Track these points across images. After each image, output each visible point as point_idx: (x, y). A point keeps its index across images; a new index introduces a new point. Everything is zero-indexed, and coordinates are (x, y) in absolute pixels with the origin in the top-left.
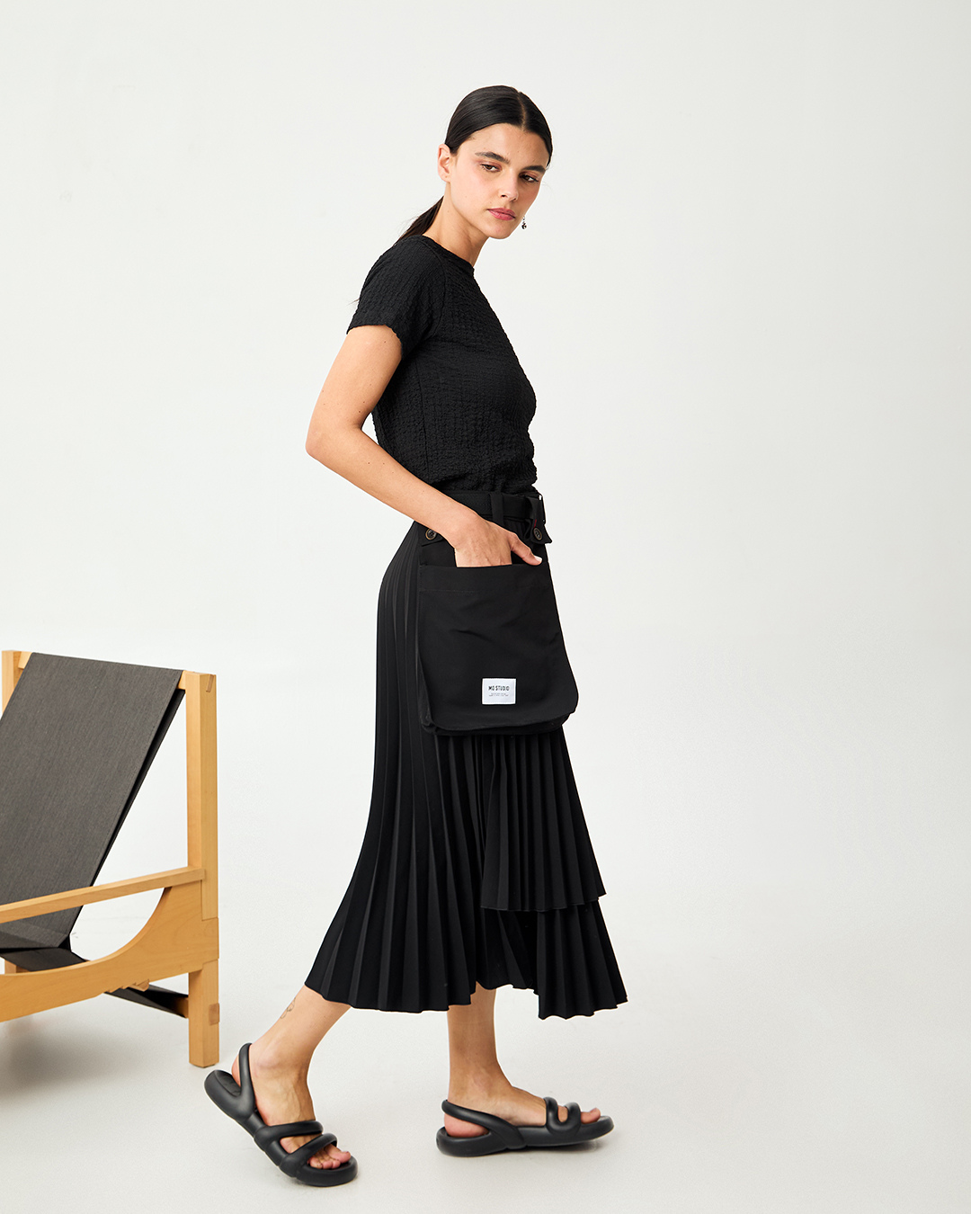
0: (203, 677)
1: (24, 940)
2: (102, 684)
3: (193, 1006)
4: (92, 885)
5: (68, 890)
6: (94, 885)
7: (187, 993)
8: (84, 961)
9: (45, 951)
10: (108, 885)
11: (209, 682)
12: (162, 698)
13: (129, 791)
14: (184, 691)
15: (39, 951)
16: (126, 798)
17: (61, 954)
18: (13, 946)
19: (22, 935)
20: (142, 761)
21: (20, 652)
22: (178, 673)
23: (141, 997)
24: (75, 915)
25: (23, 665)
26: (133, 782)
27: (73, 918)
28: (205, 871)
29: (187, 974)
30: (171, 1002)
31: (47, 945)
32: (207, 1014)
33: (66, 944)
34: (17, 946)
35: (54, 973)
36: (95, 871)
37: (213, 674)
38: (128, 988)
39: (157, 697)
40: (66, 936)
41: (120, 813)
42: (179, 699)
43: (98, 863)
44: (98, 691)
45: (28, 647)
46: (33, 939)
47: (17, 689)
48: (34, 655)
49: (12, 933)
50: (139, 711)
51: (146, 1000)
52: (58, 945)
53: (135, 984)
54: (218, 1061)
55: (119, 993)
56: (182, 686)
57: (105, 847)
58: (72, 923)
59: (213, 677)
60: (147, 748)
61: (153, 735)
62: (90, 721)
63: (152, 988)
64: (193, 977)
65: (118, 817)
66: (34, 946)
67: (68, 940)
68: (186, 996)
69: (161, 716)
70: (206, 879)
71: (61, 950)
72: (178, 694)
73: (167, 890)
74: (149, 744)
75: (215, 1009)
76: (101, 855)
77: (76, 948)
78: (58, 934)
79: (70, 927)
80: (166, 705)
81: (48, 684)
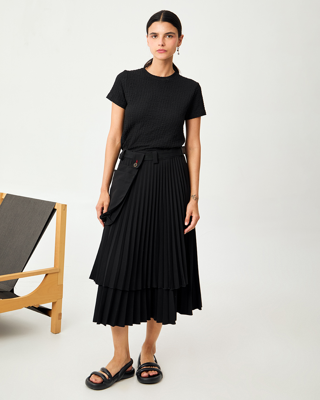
0: (62, 205)
2: (29, 206)
3: (53, 313)
5: (14, 273)
6: (23, 272)
7: (51, 309)
8: (18, 296)
9: (6, 292)
10: (27, 272)
11: (64, 207)
12: (49, 211)
13: (36, 241)
14: (56, 209)
15: (4, 293)
16: (35, 244)
17: (11, 294)
20: (41, 232)
21: (3, 193)
22: (54, 204)
23: (36, 309)
24: (16, 281)
25: (3, 197)
26: (38, 238)
28: (60, 269)
29: (52, 303)
30: (46, 312)
31: (6, 291)
32: (58, 316)
33: (12, 291)
35: (8, 300)
36: (23, 267)
38: (32, 306)
39: (47, 211)
40: (13, 288)
41: (33, 249)
42: (54, 212)
43: (25, 264)
44: (28, 208)
45: (6, 192)
46: (2, 288)
47: (1, 205)
48: (7, 194)
50: (41, 215)
51: (38, 311)
52: (10, 291)
53: (34, 305)
54: (60, 332)
55: (29, 308)
57: (27, 259)
59: (66, 205)
60: (43, 228)
61: (45, 223)
62: (24, 217)
63: (40, 307)
64: (54, 304)
65: (32, 250)
66: (2, 291)
68: (51, 310)
69: (48, 217)
70: (60, 272)
72: (54, 210)
73: (47, 275)
74: (44, 226)
75: (60, 315)
76: (26, 262)
77: (16, 292)
78: (10, 287)
79: (14, 285)
80: (50, 214)
81: (11, 204)
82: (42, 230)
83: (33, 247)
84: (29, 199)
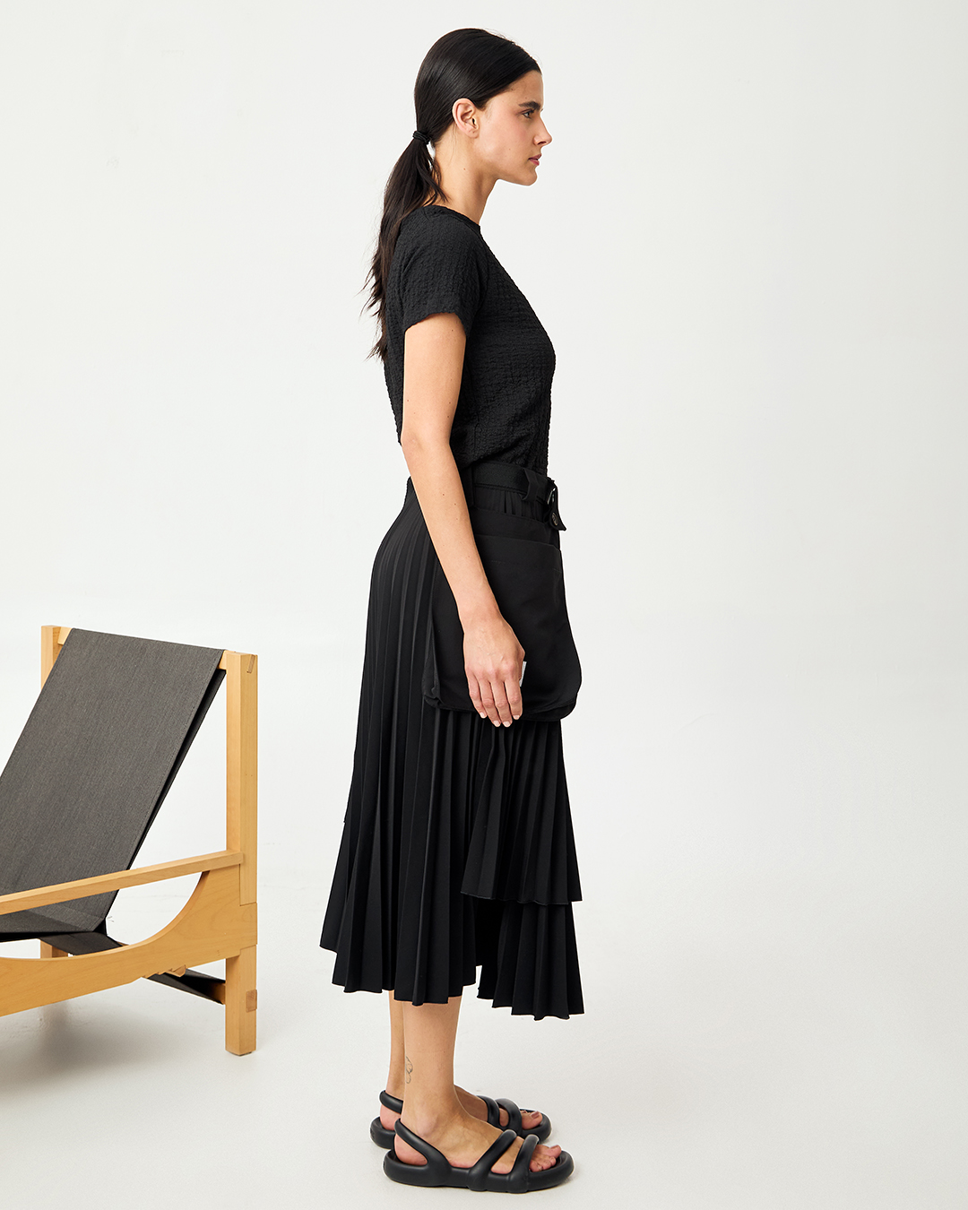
0: (243, 657)
1: (59, 923)
2: (141, 663)
3: (230, 992)
4: (128, 868)
5: (105, 874)
6: (132, 868)
7: (224, 979)
8: (119, 945)
9: (81, 934)
10: (144, 868)
11: (250, 662)
12: (202, 679)
13: (168, 773)
14: (225, 671)
15: (75, 935)
16: (165, 780)
17: (97, 938)
18: (48, 930)
19: (57, 918)
20: (181, 742)
21: (60, 628)
22: (219, 653)
23: (178, 983)
24: (111, 898)
25: (62, 641)
26: (172, 763)
27: (109, 902)
28: (244, 856)
29: (225, 960)
30: (207, 988)
31: (84, 928)
32: (244, 1001)
33: (101, 928)
34: (52, 930)
35: (89, 958)
36: (132, 853)
37: (254, 654)
38: (165, 973)
39: (197, 676)
40: (102, 920)
41: (158, 796)
42: (220, 679)
43: (136, 845)
44: (138, 670)
45: (69, 622)
46: (68, 922)
47: (56, 665)
48: (74, 631)
49: (50, 916)
50: (179, 690)
51: (183, 986)
52: (94, 929)
53: (171, 970)
54: (254, 1048)
55: (155, 978)
56: (222, 666)
57: (143, 829)
58: (108, 907)
59: (254, 657)
60: (187, 729)
61: (193, 715)
62: (129, 700)
63: (189, 974)
64: (231, 963)
65: (156, 799)
66: (70, 929)
67: (103, 923)
68: (224, 982)
69: (202, 696)
70: (245, 864)
71: (96, 934)
72: (219, 674)
73: (205, 875)
74: (189, 725)
75: (252, 996)
76: (139, 837)
77: (112, 932)
78: (94, 917)
79: (106, 911)
80: (207, 685)
81: (87, 661)
82: (184, 736)
83: (159, 791)
84: (142, 642)
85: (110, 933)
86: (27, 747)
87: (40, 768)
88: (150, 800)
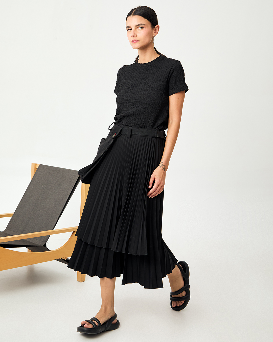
1: (34, 243)
2: (59, 174)
4: (53, 229)
5: (47, 230)
6: (54, 229)
8: (50, 250)
9: (39, 247)
10: (58, 230)
12: (75, 179)
13: (65, 204)
15: (38, 247)
17: (44, 248)
18: (31, 245)
19: (33, 242)
20: (69, 196)
21: (37, 164)
23: (65, 261)
24: (48, 237)
25: (37, 167)
26: (66, 201)
27: (47, 238)
31: (40, 245)
33: (45, 245)
35: (41, 253)
36: (54, 225)
38: (61, 259)
39: (74, 178)
40: (45, 243)
41: (62, 210)
44: (58, 176)
45: (39, 162)
46: (36, 243)
47: (35, 174)
48: (40, 165)
49: (31, 241)
50: (69, 182)
52: (43, 245)
54: (85, 281)
55: (59, 260)
57: (57, 219)
58: (47, 240)
60: (70, 192)
61: (72, 189)
62: (55, 184)
63: (68, 259)
66: (36, 245)
67: (46, 244)
69: (75, 184)
71: (44, 247)
73: (74, 232)
74: (71, 191)
76: (56, 221)
78: (43, 242)
79: (46, 241)
80: (76, 181)
81: (44, 173)
82: (69, 194)
83: (62, 209)
84: (59, 169)
85: (47, 247)
86: (26, 196)
87: (30, 201)
88: (60, 211)
